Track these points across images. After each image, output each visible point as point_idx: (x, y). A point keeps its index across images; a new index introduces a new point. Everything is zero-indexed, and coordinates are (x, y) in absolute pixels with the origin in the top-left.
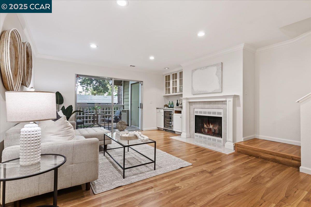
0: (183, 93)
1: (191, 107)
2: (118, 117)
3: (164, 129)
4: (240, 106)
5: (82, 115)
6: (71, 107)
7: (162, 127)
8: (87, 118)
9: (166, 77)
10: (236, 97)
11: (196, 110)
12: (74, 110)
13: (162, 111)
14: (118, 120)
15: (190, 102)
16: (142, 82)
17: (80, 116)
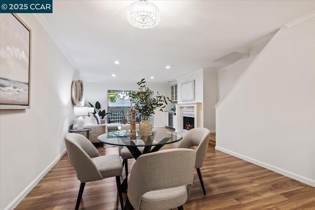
0: (178, 100)
1: (181, 110)
2: (139, 118)
3: (169, 127)
4: (202, 110)
5: (113, 117)
6: (104, 111)
7: (168, 126)
8: (119, 118)
9: (172, 87)
10: (198, 104)
11: (184, 113)
12: (106, 112)
13: (168, 113)
14: (138, 120)
15: (181, 107)
16: (153, 92)
17: (112, 117)
